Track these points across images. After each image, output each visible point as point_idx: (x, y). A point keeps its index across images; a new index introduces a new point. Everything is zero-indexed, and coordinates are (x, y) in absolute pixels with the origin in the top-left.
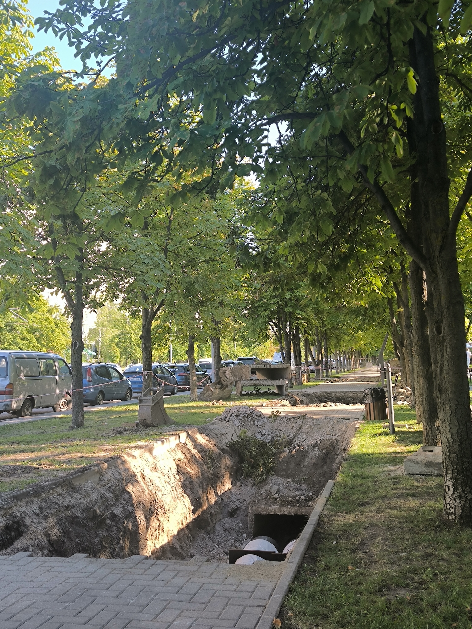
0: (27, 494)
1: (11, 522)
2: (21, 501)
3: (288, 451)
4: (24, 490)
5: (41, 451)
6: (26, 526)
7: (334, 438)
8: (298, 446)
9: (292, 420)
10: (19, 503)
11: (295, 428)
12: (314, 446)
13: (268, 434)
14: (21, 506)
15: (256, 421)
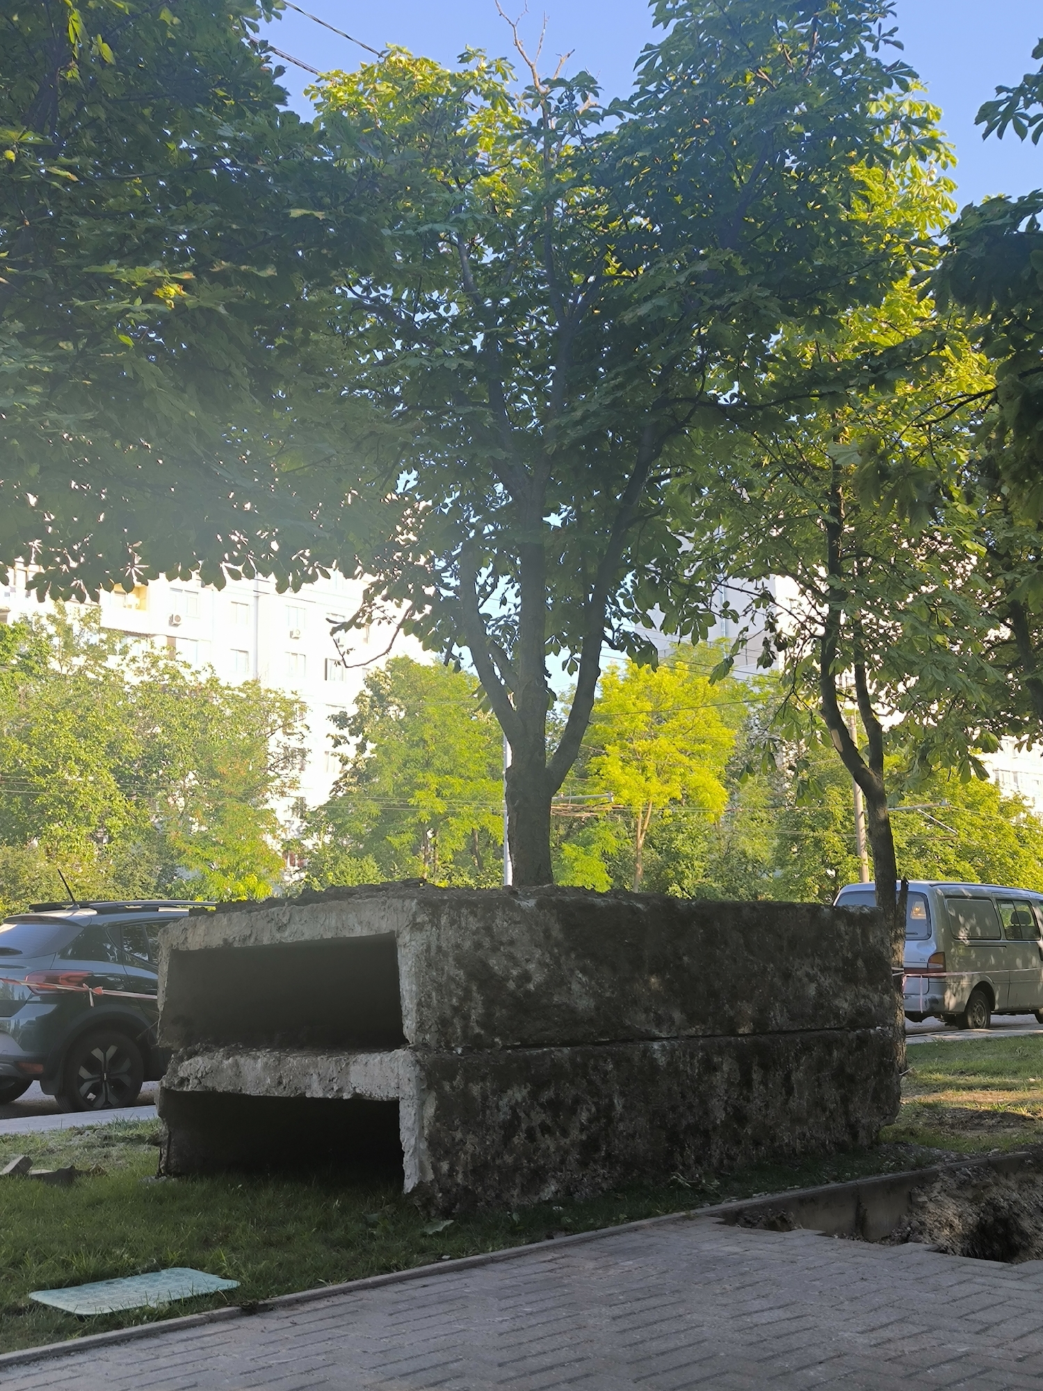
0: (1019, 1164)
1: (990, 1219)
2: (1007, 1176)
4: (1010, 1154)
5: (1029, 1089)
6: (1022, 1233)
10: (1003, 1181)
14: (1008, 1188)
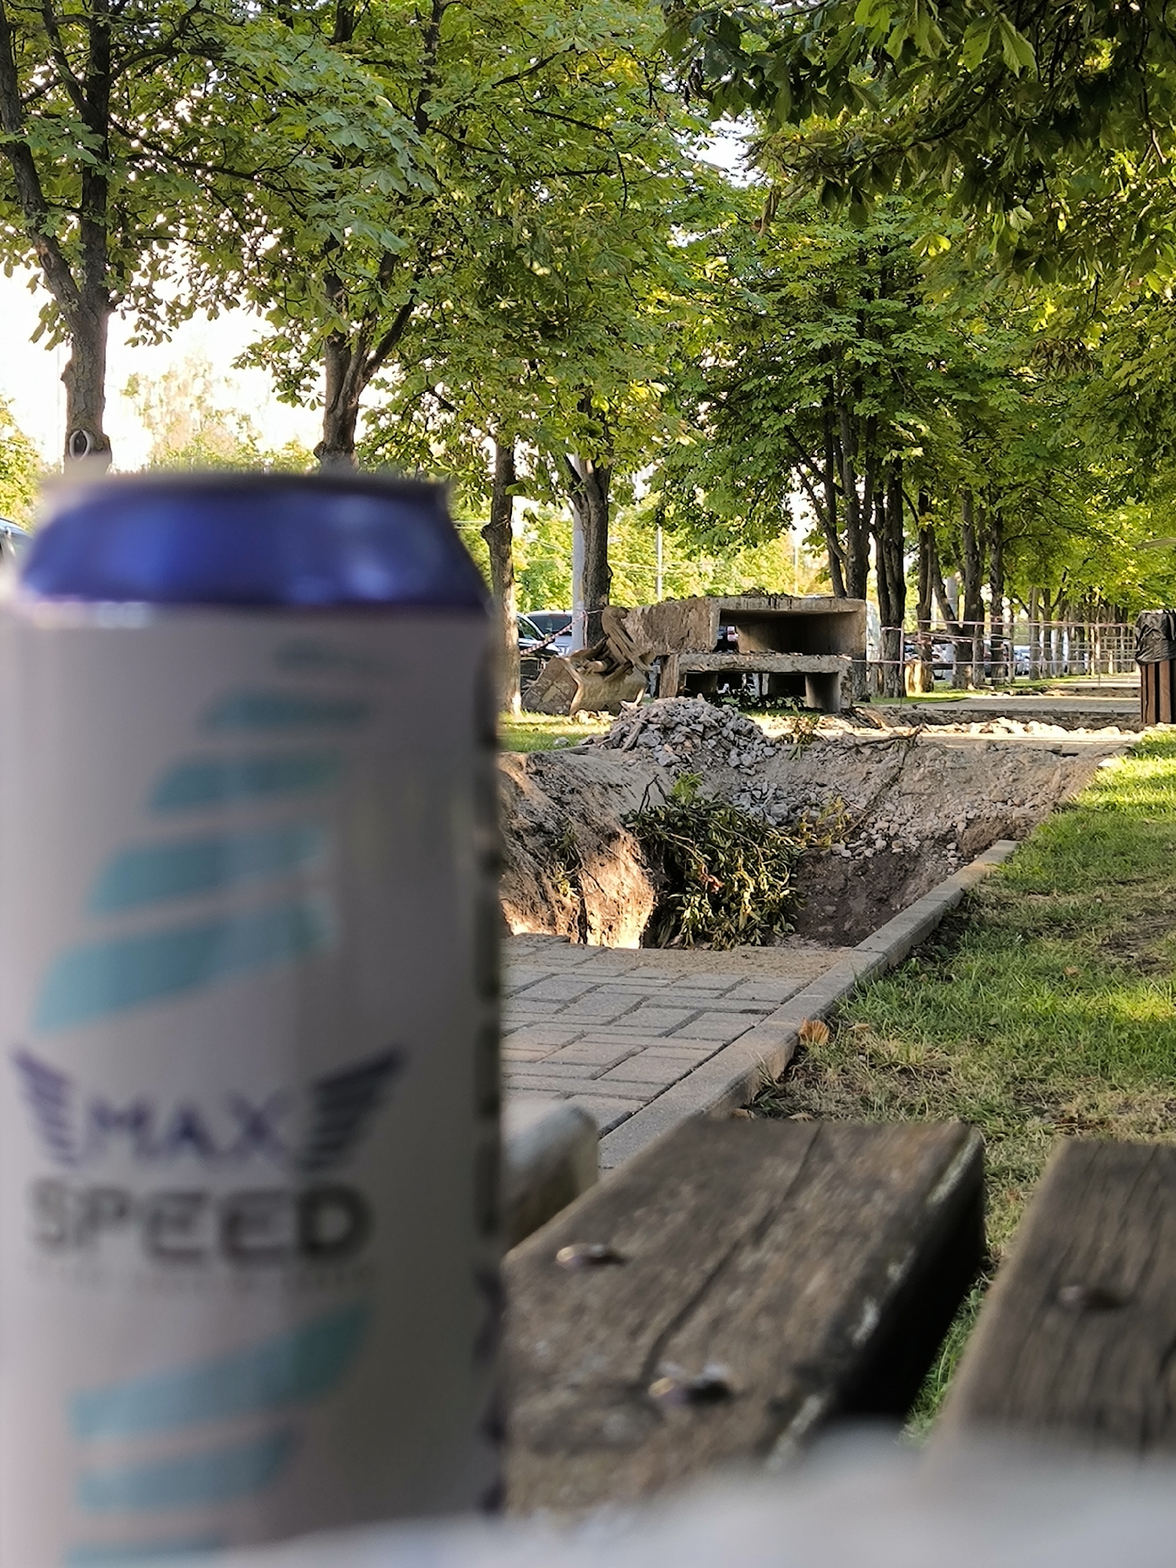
3: (847, 854)
7: (1017, 813)
8: (886, 836)
9: (867, 751)
11: (876, 781)
12: (943, 840)
13: (775, 797)
15: (734, 752)
